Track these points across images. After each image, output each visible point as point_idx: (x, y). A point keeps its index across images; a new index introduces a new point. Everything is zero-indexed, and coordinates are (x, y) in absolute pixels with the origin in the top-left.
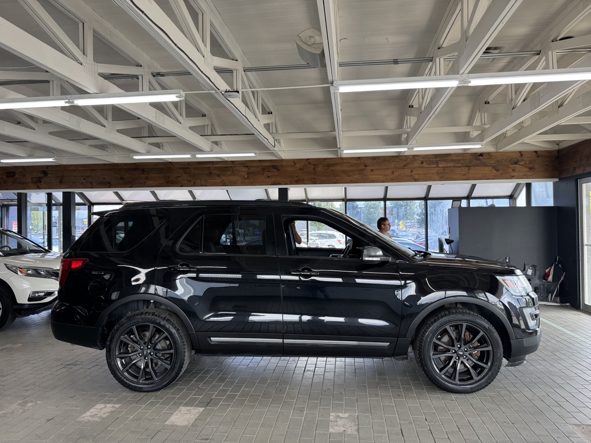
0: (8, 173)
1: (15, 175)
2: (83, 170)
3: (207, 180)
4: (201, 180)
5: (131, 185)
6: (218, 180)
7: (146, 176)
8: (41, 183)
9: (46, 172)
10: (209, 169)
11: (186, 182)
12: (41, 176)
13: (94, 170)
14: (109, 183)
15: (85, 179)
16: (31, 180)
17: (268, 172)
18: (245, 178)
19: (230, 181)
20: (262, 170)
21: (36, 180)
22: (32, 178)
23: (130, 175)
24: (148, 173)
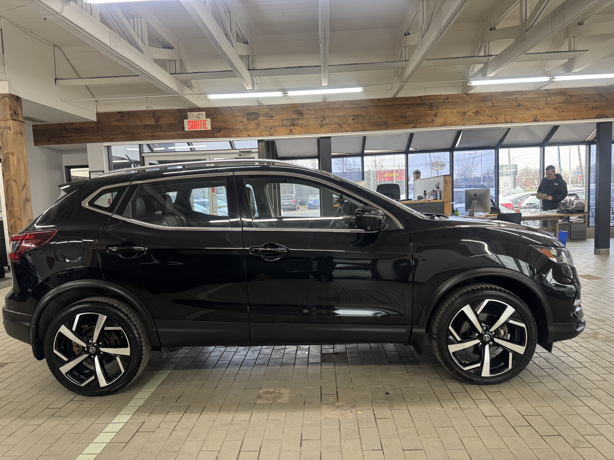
0: (248, 114)
1: (258, 117)
2: (350, 108)
3: (513, 115)
4: (506, 115)
5: (414, 125)
6: (527, 114)
7: (435, 112)
8: (295, 127)
9: (301, 111)
10: (517, 100)
11: (487, 117)
12: (294, 118)
13: (366, 107)
14: (386, 123)
15: (353, 120)
16: (281, 123)
17: (592, 102)
18: (562, 110)
19: (543, 115)
20: (585, 100)
21: (288, 122)
22: (282, 120)
23: (414, 112)
24: (437, 108)
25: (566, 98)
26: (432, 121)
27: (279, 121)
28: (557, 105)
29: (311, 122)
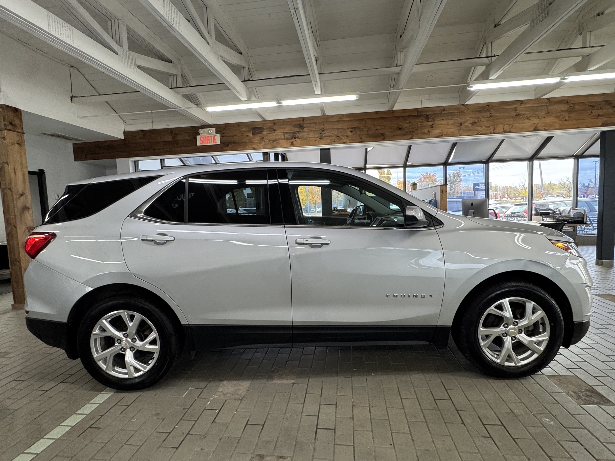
0: (253, 129)
1: (262, 131)
2: (348, 120)
4: (504, 125)
7: (431, 123)
8: (296, 140)
9: (302, 125)
10: (516, 110)
11: (484, 128)
12: (295, 131)
13: (363, 120)
14: (383, 135)
15: (351, 132)
17: (597, 109)
18: (565, 119)
19: (544, 124)
20: (589, 107)
21: (289, 136)
22: (284, 134)
23: (410, 124)
24: (434, 120)
25: (569, 106)
26: (429, 132)
27: (282, 135)
28: (558, 114)
29: (311, 135)
